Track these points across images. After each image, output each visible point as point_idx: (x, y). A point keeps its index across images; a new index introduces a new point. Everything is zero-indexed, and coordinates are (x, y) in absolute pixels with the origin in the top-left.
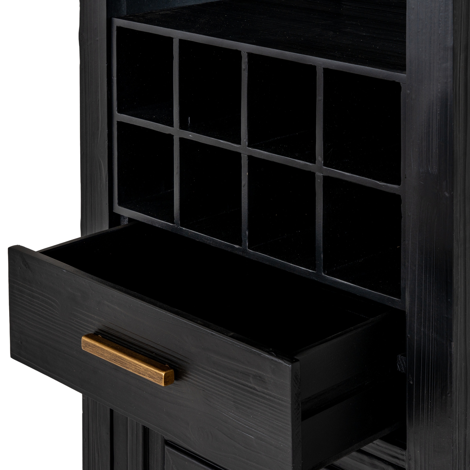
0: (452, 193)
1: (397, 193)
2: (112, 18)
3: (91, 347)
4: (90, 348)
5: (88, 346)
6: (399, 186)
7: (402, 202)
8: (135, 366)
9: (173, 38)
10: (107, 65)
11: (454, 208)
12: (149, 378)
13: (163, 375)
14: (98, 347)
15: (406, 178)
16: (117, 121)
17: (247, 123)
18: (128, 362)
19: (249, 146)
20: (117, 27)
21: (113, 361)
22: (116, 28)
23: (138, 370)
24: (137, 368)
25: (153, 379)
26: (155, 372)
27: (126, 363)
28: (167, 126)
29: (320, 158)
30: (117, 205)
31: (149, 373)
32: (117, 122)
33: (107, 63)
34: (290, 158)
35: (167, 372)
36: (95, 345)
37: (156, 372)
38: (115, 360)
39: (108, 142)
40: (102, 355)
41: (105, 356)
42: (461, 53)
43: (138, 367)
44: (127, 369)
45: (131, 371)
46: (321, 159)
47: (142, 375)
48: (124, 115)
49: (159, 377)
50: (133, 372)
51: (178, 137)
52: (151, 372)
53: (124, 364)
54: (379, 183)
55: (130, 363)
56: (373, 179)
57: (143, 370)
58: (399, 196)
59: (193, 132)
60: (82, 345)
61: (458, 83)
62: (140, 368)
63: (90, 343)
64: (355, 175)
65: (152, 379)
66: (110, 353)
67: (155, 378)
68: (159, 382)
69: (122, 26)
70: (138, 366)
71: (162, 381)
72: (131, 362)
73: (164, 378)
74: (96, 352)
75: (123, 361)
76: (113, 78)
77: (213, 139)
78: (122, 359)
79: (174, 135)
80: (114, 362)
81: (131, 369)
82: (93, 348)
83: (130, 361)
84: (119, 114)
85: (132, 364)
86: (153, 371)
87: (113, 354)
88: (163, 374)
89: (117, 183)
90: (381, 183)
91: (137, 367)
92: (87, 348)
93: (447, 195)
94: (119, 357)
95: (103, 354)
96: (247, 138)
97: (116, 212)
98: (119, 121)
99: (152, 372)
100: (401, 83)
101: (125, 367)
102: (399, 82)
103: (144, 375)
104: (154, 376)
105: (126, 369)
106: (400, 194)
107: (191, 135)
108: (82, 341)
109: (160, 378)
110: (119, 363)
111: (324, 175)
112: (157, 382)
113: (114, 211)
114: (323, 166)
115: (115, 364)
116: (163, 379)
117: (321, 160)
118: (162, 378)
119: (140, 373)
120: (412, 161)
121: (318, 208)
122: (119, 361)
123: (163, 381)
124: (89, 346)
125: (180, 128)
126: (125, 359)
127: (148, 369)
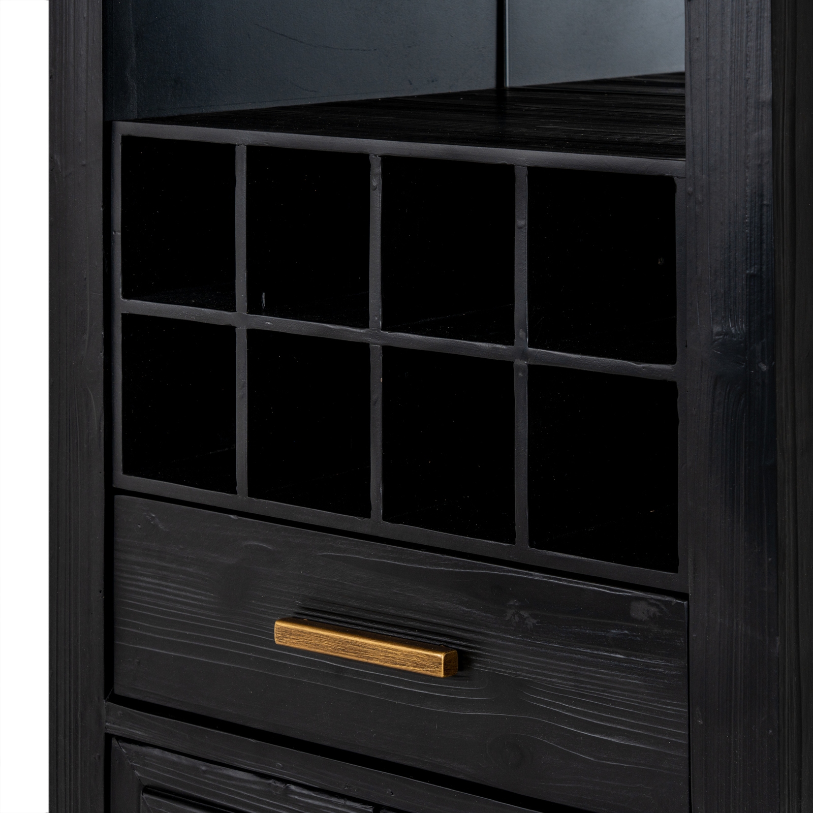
0: (774, 363)
1: (669, 379)
2: (113, 122)
3: (294, 635)
4: (293, 639)
5: (288, 636)
6: (674, 365)
7: (679, 393)
8: (386, 652)
9: (236, 145)
10: (103, 210)
11: (777, 391)
12: (414, 668)
13: (443, 658)
14: (310, 633)
15: (686, 346)
16: (122, 314)
17: (381, 287)
18: (372, 647)
19: (384, 329)
20: (123, 137)
21: (340, 651)
22: (120, 141)
23: (391, 659)
24: (390, 655)
25: (423, 668)
26: (425, 654)
27: (366, 652)
28: (223, 312)
29: (522, 335)
30: (121, 473)
31: (415, 659)
32: (121, 316)
33: (103, 207)
34: (464, 341)
35: (448, 653)
36: (302, 632)
37: (427, 655)
38: (344, 650)
39: (104, 354)
40: (318, 645)
41: (323, 647)
42: (785, 114)
43: (392, 653)
44: (369, 661)
45: (378, 663)
46: (524, 334)
47: (400, 665)
48: (136, 301)
49: (433, 662)
50: (382, 664)
51: (245, 328)
52: (418, 657)
53: (363, 654)
54: (634, 364)
55: (375, 648)
56: (622, 359)
57: (402, 657)
58: (674, 384)
59: (274, 316)
60: (275, 636)
61: (780, 166)
62: (395, 653)
63: (292, 629)
64: (589, 357)
65: (420, 669)
66: (334, 639)
67: (425, 665)
68: (434, 672)
69: (133, 134)
70: (391, 651)
71: (441, 669)
72: (378, 646)
73: (444, 662)
74: (306, 643)
75: (361, 648)
76: (114, 233)
77: (314, 323)
78: (358, 646)
79: (235, 326)
80: (341, 653)
81: (378, 659)
82: (299, 637)
83: (375, 645)
84: (126, 300)
85: (379, 650)
86: (421, 654)
87: (341, 640)
88: (441, 656)
89: (121, 431)
90: (639, 364)
91: (390, 653)
92: (285, 639)
93: (764, 368)
94: (353, 643)
95: (319, 643)
96: (380, 313)
97: (119, 487)
98: (125, 312)
99: (420, 656)
100: (675, 178)
101: (364, 657)
102: (672, 176)
103: (403, 665)
104: (423, 663)
105: (366, 660)
106: (675, 380)
107: (268, 323)
108: (275, 629)
109: (436, 664)
110: (353, 653)
111: (532, 363)
112: (431, 671)
113: (114, 486)
114: (529, 347)
115: (343, 656)
116: (443, 665)
117: (525, 337)
118: (440, 664)
119: (396, 664)
120: (698, 314)
121: (518, 427)
122: (352, 649)
123: (443, 668)
124: (291, 634)
125: (248, 311)
126: (366, 644)
127: (412, 652)
